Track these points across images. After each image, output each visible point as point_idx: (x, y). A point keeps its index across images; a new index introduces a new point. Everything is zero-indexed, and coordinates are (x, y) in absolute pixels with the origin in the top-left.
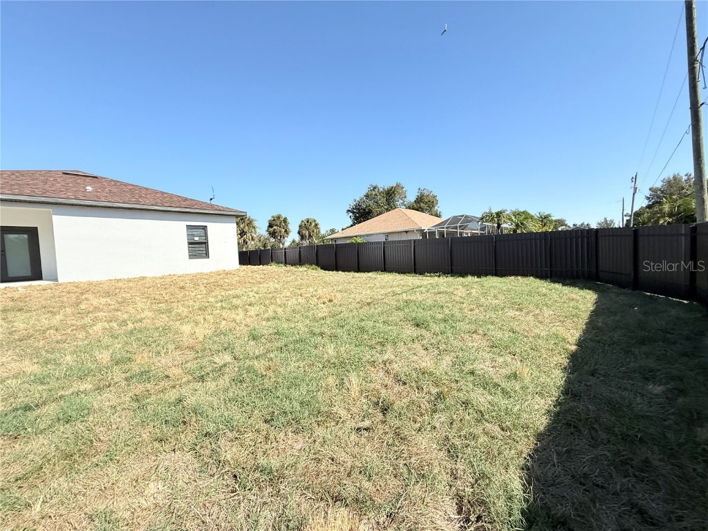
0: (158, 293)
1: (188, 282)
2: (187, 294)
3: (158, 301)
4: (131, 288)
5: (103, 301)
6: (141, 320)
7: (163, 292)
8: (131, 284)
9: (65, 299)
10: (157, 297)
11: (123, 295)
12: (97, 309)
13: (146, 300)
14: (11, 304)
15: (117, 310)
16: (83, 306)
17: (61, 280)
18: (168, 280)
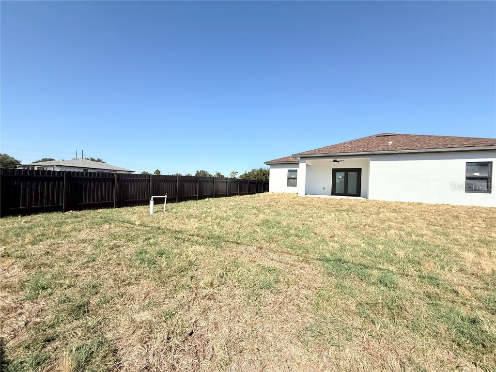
0: (433, 217)
1: (462, 212)
2: (462, 224)
3: (433, 224)
4: (411, 210)
5: (393, 215)
6: (422, 236)
7: (438, 218)
8: (411, 207)
9: (372, 210)
10: (432, 220)
11: (406, 214)
12: (389, 219)
13: (423, 221)
14: (349, 207)
15: (403, 224)
16: (381, 216)
17: (369, 199)
18: (442, 209)
